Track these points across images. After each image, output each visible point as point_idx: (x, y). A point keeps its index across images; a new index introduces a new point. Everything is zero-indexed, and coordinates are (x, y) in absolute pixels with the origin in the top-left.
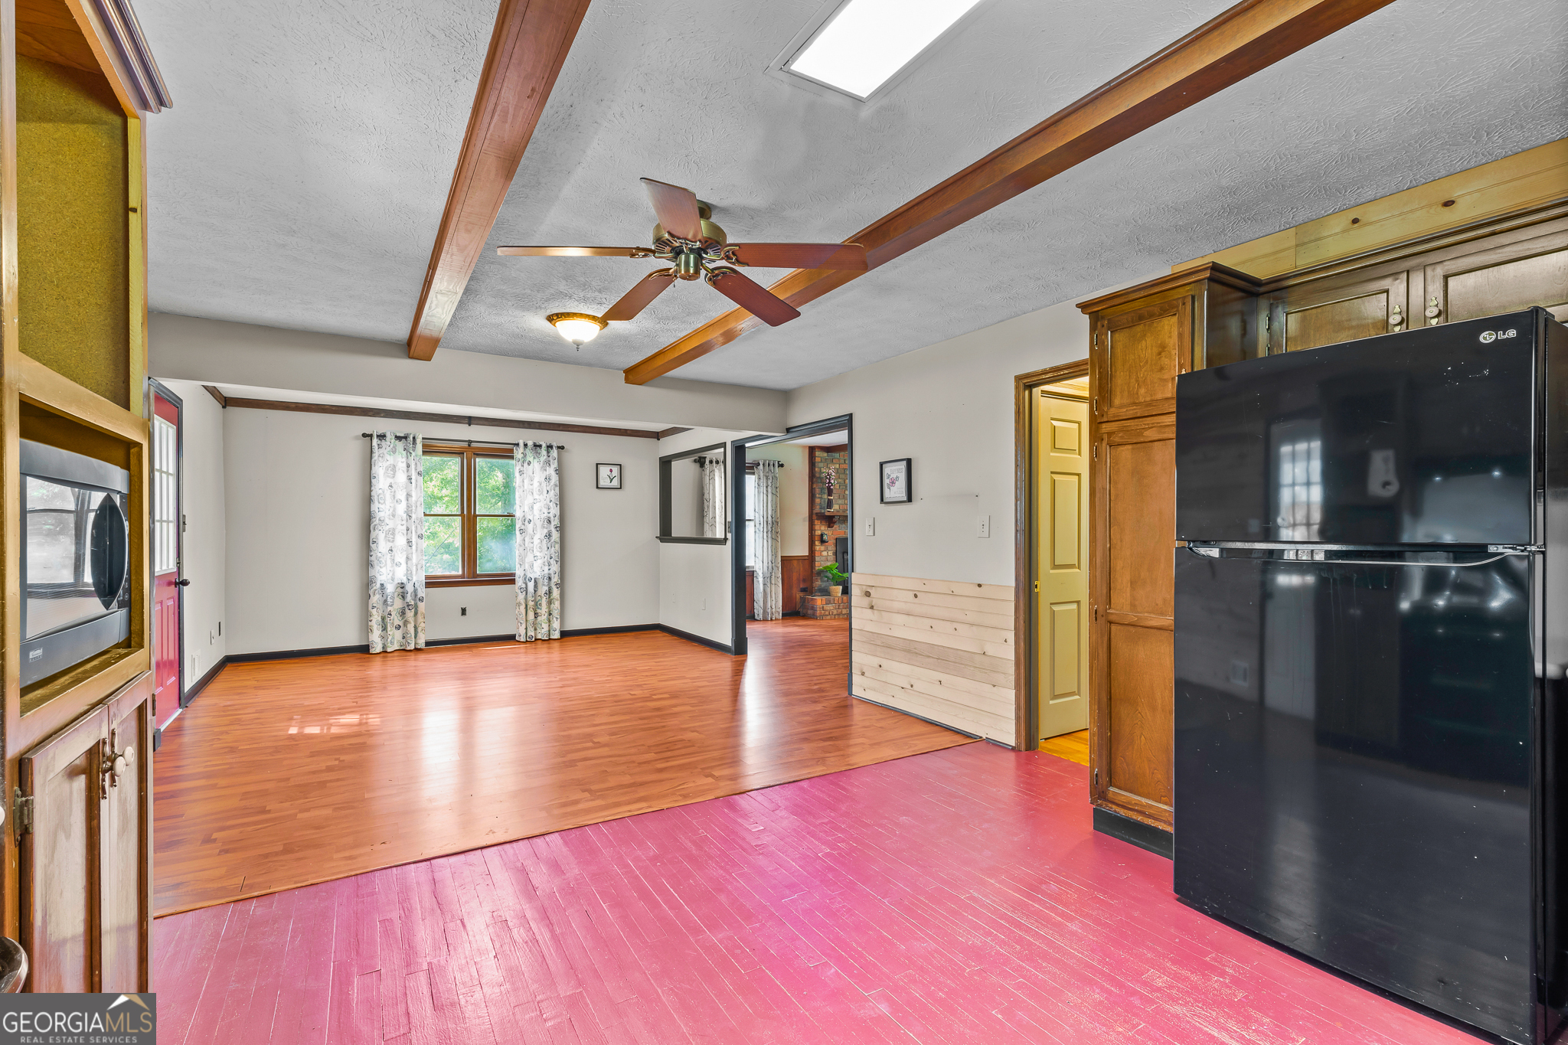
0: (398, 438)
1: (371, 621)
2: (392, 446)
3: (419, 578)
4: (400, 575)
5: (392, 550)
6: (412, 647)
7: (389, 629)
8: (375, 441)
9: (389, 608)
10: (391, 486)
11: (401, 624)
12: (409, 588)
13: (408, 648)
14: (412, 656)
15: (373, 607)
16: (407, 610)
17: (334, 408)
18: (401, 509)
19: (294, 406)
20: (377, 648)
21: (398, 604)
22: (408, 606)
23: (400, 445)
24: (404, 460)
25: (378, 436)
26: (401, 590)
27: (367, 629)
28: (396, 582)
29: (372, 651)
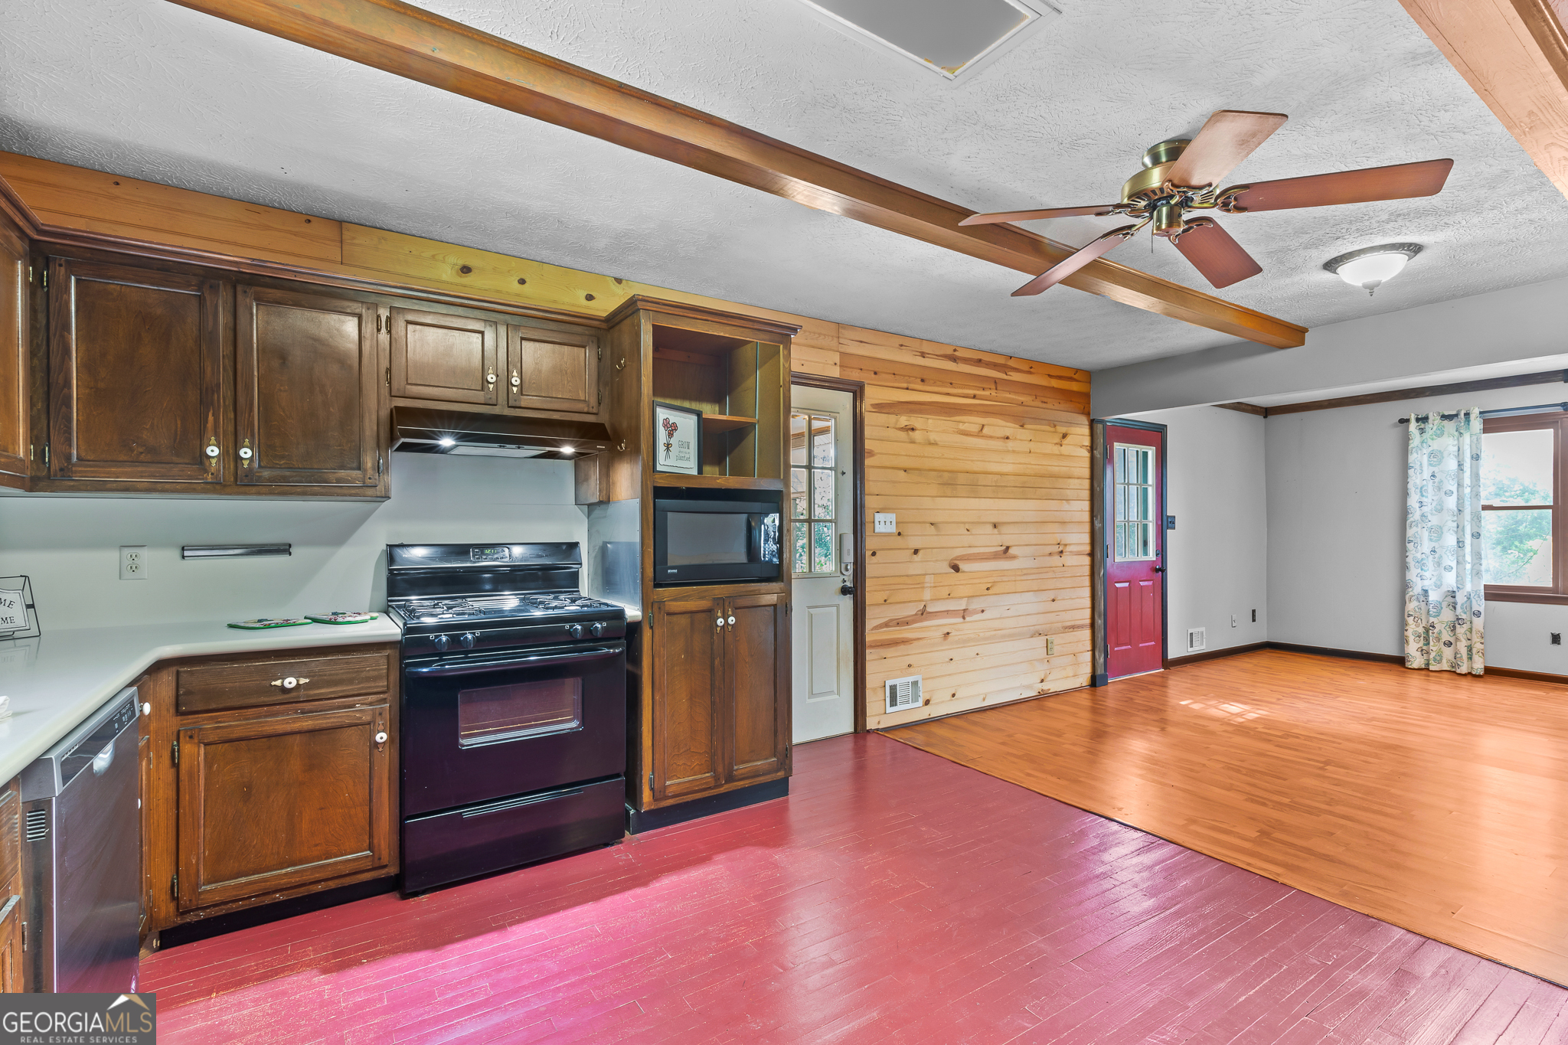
0: (1444, 417)
1: (1406, 630)
2: (1435, 428)
3: (1473, 587)
4: (1450, 580)
5: (1434, 551)
6: (1464, 670)
7: (1431, 643)
8: (1413, 426)
9: (1432, 620)
10: (1433, 476)
11: (1452, 640)
12: (1460, 599)
13: (1458, 671)
14: (1464, 683)
15: (1409, 615)
16: (1457, 626)
17: (1368, 398)
18: (1451, 502)
19: (1326, 403)
20: (1416, 660)
21: (1447, 616)
22: (1458, 619)
23: (1450, 426)
24: (1456, 442)
25: (1418, 420)
26: (1452, 600)
27: (1403, 641)
28: (1445, 588)
29: (1408, 665)
